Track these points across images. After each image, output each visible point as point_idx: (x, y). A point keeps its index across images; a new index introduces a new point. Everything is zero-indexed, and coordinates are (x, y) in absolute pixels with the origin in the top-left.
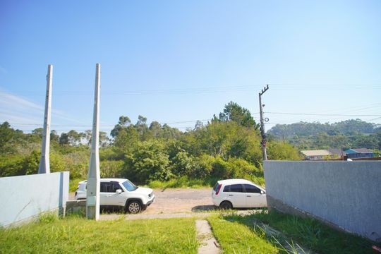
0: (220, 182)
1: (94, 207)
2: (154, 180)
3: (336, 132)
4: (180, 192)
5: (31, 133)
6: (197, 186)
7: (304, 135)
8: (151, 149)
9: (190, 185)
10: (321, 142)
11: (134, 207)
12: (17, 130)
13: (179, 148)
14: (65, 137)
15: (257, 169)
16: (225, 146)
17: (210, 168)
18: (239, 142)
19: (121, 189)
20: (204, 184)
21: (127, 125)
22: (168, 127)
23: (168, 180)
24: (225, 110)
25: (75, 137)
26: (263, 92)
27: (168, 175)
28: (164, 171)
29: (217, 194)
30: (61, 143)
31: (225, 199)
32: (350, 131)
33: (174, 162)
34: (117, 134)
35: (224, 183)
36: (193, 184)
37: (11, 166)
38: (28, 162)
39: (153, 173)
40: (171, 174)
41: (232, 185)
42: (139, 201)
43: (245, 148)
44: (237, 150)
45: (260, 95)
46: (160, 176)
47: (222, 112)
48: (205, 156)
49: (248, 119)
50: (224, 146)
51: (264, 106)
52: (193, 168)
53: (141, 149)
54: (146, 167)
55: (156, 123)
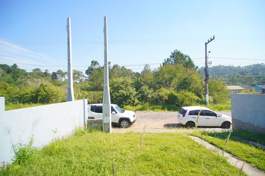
0: (185, 108)
1: (109, 124)
2: (126, 105)
3: (245, 73)
4: (146, 114)
5: (32, 71)
6: (157, 110)
7: (222, 75)
8: (123, 83)
9: (153, 109)
10: (235, 80)
11: (124, 123)
12: (22, 70)
13: (143, 84)
14: (54, 75)
15: (200, 99)
16: (175, 81)
17: (166, 97)
18: (185, 79)
19: (115, 111)
20: (163, 109)
21: (97, 67)
22: (125, 68)
23: (136, 105)
24: (171, 56)
25: (62, 75)
26: (209, 42)
27: (136, 102)
28: (133, 99)
29: (184, 116)
30: (53, 78)
31: (190, 120)
32: (256, 72)
33: (140, 92)
34: (90, 73)
35: (189, 109)
36: (155, 108)
37: (27, 94)
38: (39, 92)
39: (125, 100)
40: (138, 101)
41: (195, 111)
42: (127, 120)
43: (190, 84)
44: (184, 85)
45: (206, 44)
46: (130, 102)
47: (169, 57)
48: (163, 89)
49: (189, 63)
50: (173, 82)
51: (209, 52)
52: (153, 97)
53: (116, 83)
54: (120, 96)
55: (117, 66)
